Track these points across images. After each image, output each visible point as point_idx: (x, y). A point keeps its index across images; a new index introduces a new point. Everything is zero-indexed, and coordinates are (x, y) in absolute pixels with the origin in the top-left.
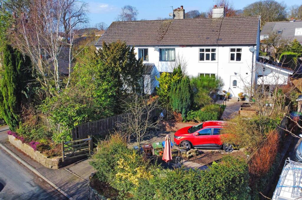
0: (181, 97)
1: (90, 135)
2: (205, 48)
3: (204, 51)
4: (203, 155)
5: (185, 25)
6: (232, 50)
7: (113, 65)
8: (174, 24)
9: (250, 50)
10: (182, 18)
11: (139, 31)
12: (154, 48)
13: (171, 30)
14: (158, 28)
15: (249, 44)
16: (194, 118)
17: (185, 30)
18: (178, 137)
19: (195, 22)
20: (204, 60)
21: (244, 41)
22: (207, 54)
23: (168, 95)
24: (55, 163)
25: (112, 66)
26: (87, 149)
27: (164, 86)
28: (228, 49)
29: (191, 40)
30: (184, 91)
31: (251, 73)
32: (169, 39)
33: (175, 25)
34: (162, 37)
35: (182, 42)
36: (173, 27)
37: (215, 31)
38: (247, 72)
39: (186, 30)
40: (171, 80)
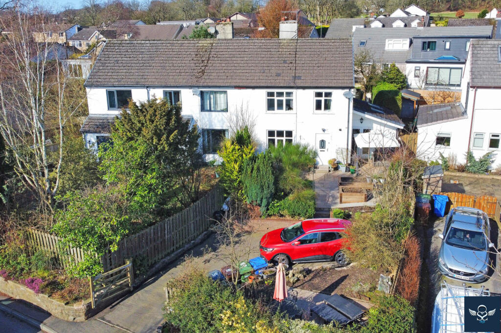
0: (261, 182)
1: (129, 258)
2: (275, 91)
3: (274, 96)
4: (312, 275)
5: (238, 50)
6: (319, 95)
7: (155, 141)
8: (218, 47)
9: (345, 95)
10: (230, 36)
11: (160, 59)
12: (191, 90)
13: (216, 59)
14: (192, 53)
15: (343, 85)
16: (280, 211)
17: (239, 59)
18: (268, 249)
19: (252, 44)
20: (274, 110)
21: (335, 81)
22: (278, 100)
23: (239, 180)
24: (80, 312)
25: (154, 143)
26: (125, 282)
27: (232, 166)
28: (311, 92)
29: (251, 78)
30: (264, 173)
31: (347, 129)
32: (215, 74)
33: (220, 50)
34: (203, 72)
35: (238, 81)
36: (219, 53)
37: (288, 62)
38: (340, 128)
39: (241, 59)
40: (242, 156)
